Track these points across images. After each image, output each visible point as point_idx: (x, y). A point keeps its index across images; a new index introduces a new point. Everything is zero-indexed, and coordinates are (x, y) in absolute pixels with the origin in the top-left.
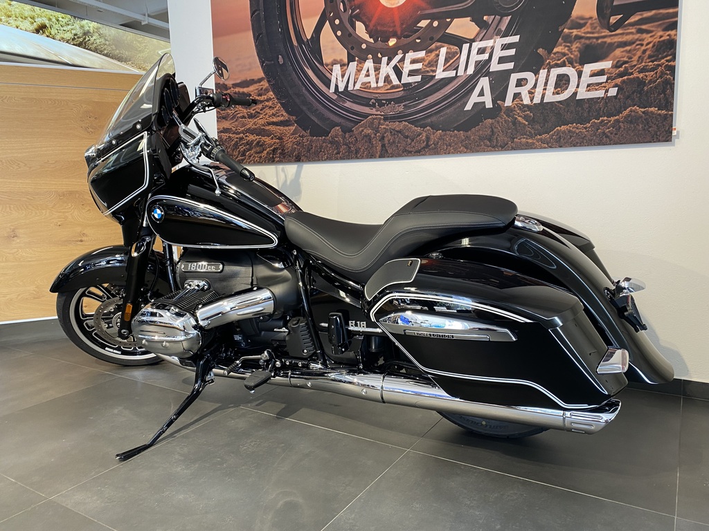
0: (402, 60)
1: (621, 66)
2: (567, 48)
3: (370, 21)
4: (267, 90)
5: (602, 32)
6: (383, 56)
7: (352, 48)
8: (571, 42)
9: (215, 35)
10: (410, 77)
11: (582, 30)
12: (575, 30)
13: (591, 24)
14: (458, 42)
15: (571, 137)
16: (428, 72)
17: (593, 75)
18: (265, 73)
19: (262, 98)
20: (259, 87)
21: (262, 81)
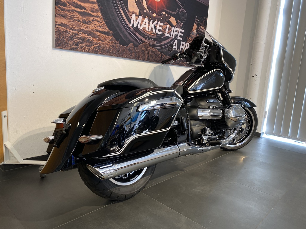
0: (157, 24)
7: (141, 10)
10: (158, 32)
14: (172, 25)
16: (163, 32)
19: (94, 14)
20: (92, 6)
21: (94, 4)
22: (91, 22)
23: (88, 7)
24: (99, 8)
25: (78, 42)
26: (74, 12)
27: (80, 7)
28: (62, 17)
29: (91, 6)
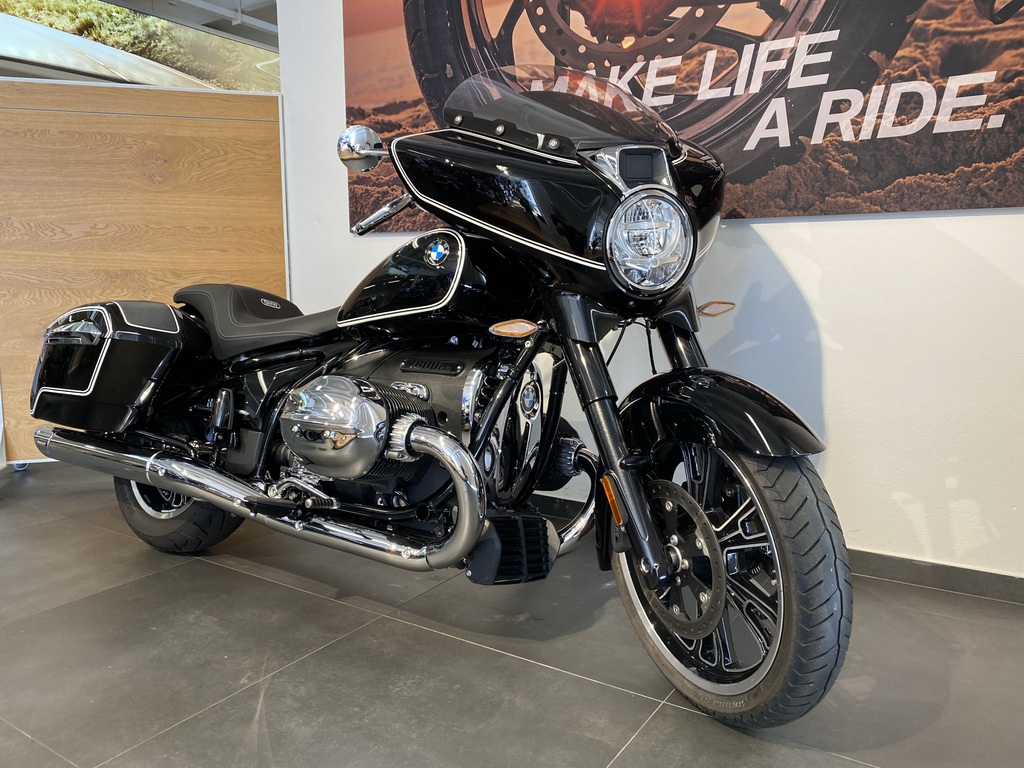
0: (644, 71)
1: (1011, 80)
2: (919, 51)
3: (593, 9)
4: (426, 119)
5: (980, 25)
6: (613, 64)
7: (563, 53)
8: (925, 41)
9: (349, 32)
10: (655, 98)
11: (947, 20)
12: (933, 21)
13: (963, 11)
14: (737, 41)
15: (921, 194)
16: (685, 89)
17: (963, 93)
18: (424, 91)
20: (414, 113)
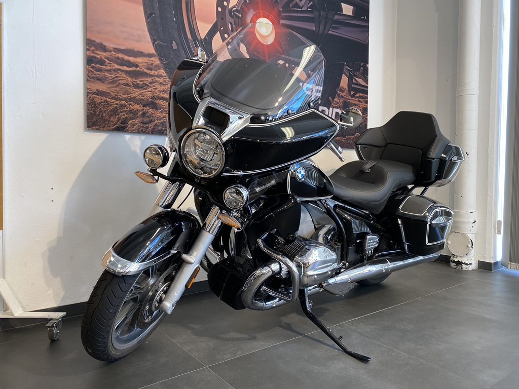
2: (338, 100)
3: (250, 46)
4: (158, 67)
5: (349, 97)
8: (340, 98)
12: (341, 93)
13: (346, 92)
18: (156, 50)
19: (152, 73)
20: (149, 61)
21: (153, 57)
22: (148, 86)
23: (142, 62)
24: (161, 63)
25: (126, 118)
26: (119, 72)
27: (127, 64)
28: (98, 81)
29: (147, 61)
